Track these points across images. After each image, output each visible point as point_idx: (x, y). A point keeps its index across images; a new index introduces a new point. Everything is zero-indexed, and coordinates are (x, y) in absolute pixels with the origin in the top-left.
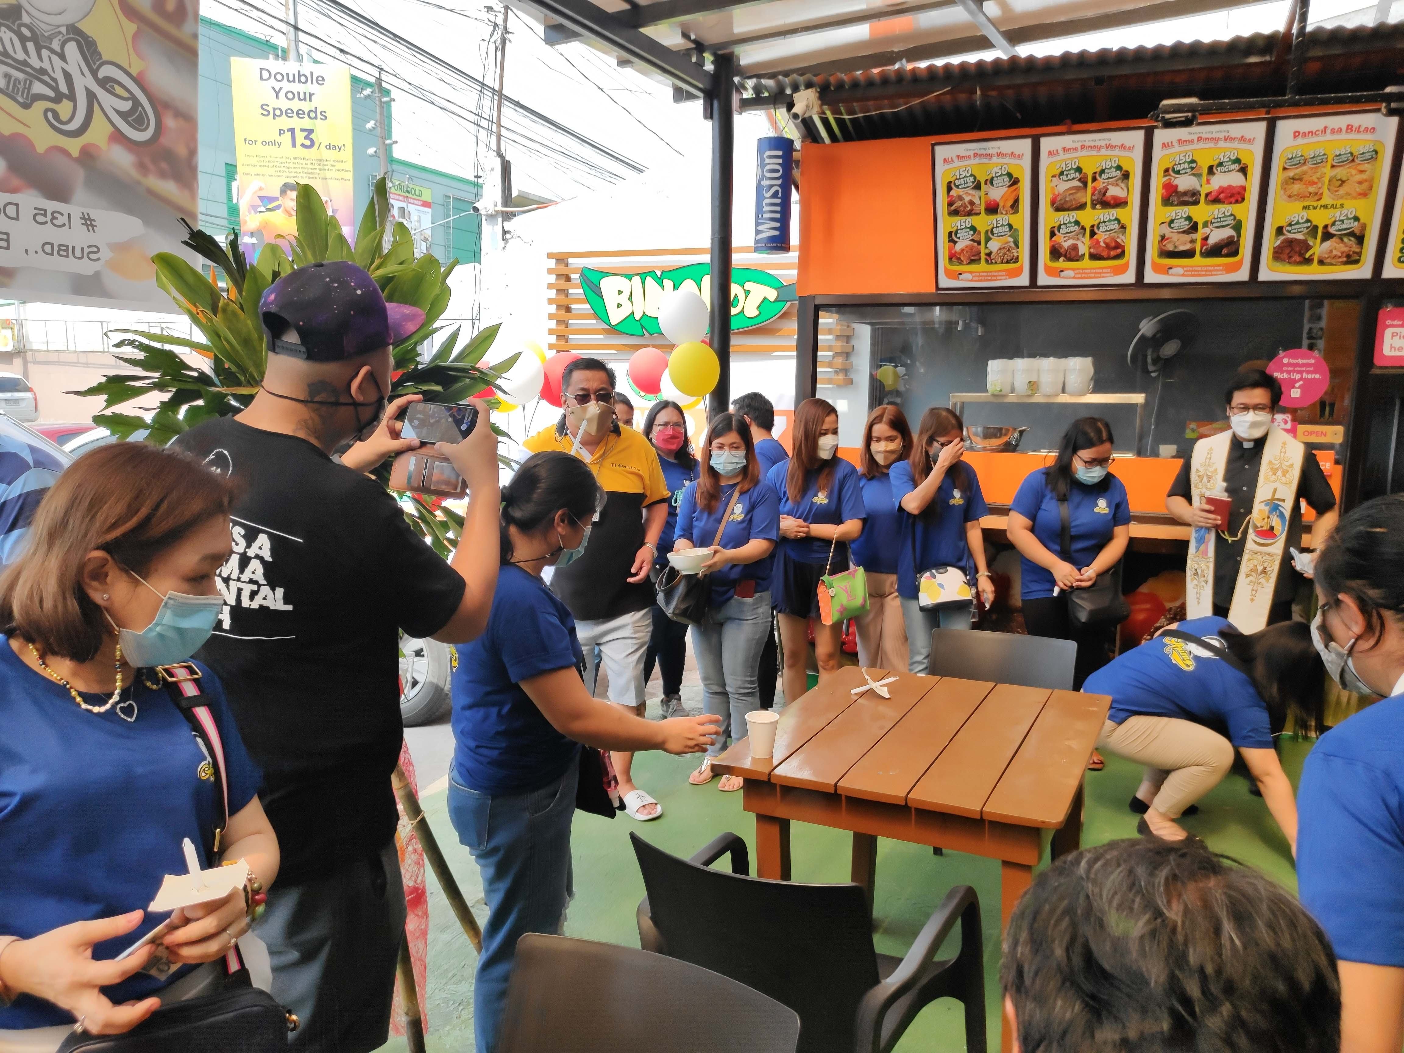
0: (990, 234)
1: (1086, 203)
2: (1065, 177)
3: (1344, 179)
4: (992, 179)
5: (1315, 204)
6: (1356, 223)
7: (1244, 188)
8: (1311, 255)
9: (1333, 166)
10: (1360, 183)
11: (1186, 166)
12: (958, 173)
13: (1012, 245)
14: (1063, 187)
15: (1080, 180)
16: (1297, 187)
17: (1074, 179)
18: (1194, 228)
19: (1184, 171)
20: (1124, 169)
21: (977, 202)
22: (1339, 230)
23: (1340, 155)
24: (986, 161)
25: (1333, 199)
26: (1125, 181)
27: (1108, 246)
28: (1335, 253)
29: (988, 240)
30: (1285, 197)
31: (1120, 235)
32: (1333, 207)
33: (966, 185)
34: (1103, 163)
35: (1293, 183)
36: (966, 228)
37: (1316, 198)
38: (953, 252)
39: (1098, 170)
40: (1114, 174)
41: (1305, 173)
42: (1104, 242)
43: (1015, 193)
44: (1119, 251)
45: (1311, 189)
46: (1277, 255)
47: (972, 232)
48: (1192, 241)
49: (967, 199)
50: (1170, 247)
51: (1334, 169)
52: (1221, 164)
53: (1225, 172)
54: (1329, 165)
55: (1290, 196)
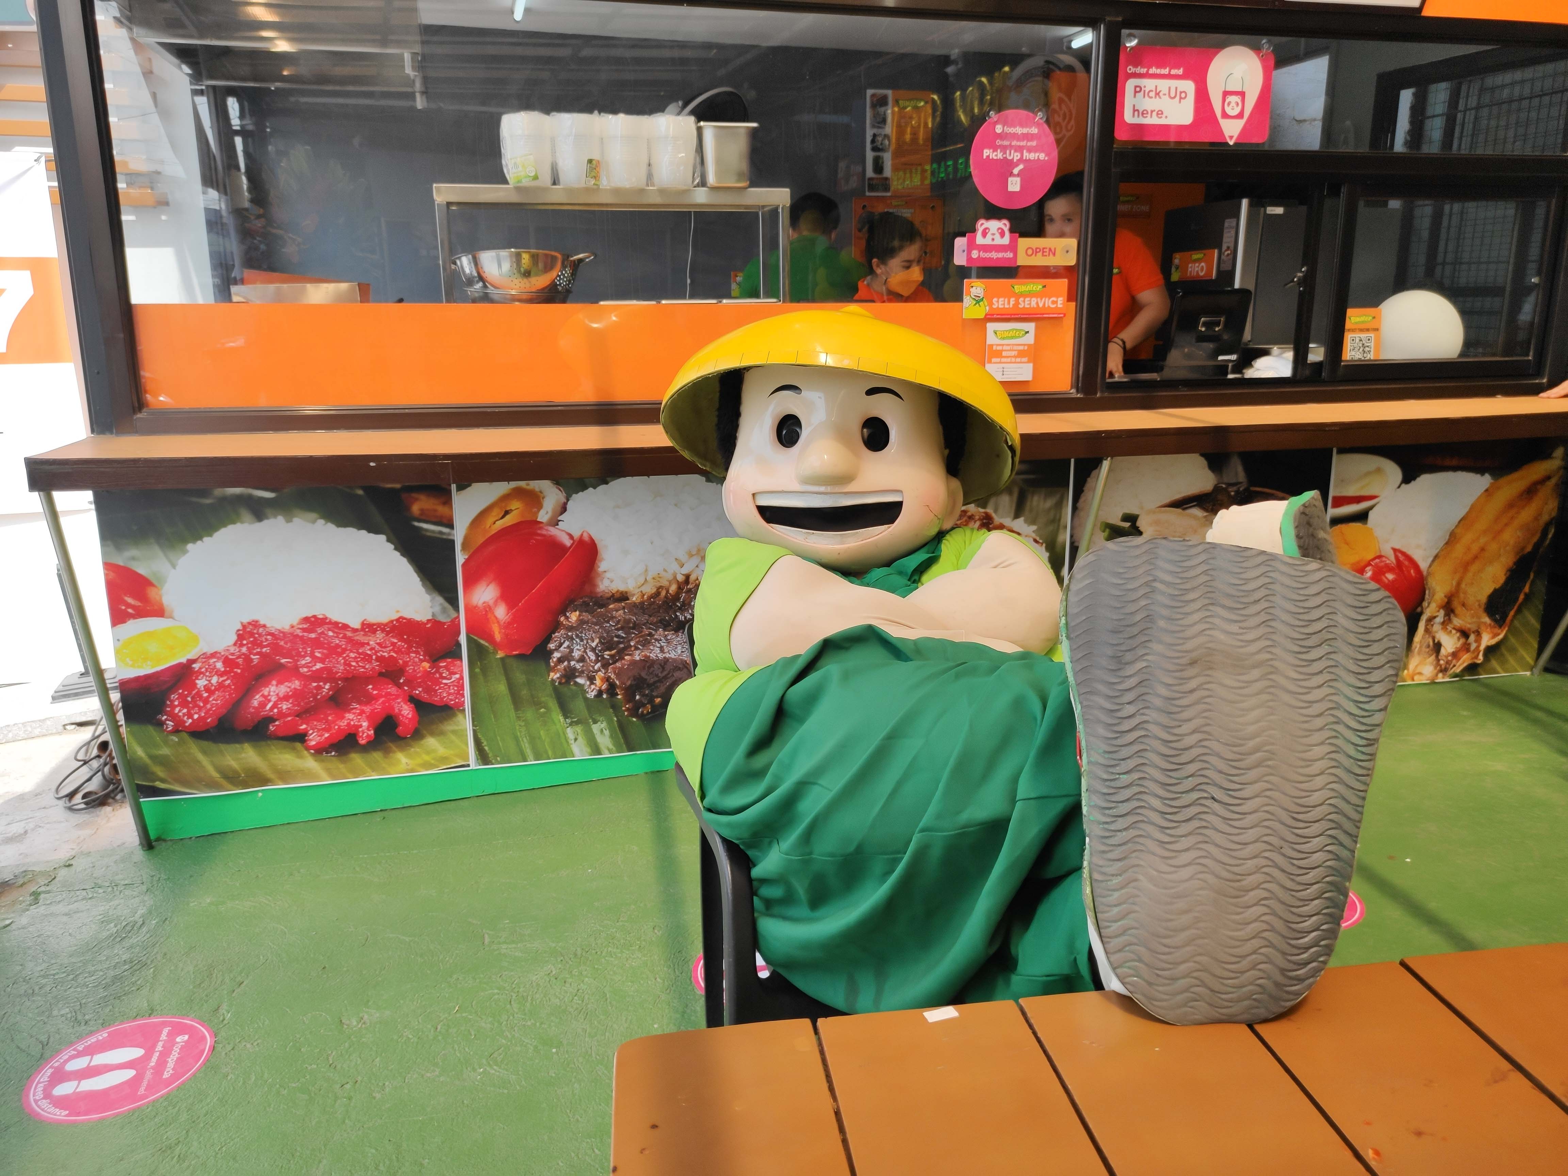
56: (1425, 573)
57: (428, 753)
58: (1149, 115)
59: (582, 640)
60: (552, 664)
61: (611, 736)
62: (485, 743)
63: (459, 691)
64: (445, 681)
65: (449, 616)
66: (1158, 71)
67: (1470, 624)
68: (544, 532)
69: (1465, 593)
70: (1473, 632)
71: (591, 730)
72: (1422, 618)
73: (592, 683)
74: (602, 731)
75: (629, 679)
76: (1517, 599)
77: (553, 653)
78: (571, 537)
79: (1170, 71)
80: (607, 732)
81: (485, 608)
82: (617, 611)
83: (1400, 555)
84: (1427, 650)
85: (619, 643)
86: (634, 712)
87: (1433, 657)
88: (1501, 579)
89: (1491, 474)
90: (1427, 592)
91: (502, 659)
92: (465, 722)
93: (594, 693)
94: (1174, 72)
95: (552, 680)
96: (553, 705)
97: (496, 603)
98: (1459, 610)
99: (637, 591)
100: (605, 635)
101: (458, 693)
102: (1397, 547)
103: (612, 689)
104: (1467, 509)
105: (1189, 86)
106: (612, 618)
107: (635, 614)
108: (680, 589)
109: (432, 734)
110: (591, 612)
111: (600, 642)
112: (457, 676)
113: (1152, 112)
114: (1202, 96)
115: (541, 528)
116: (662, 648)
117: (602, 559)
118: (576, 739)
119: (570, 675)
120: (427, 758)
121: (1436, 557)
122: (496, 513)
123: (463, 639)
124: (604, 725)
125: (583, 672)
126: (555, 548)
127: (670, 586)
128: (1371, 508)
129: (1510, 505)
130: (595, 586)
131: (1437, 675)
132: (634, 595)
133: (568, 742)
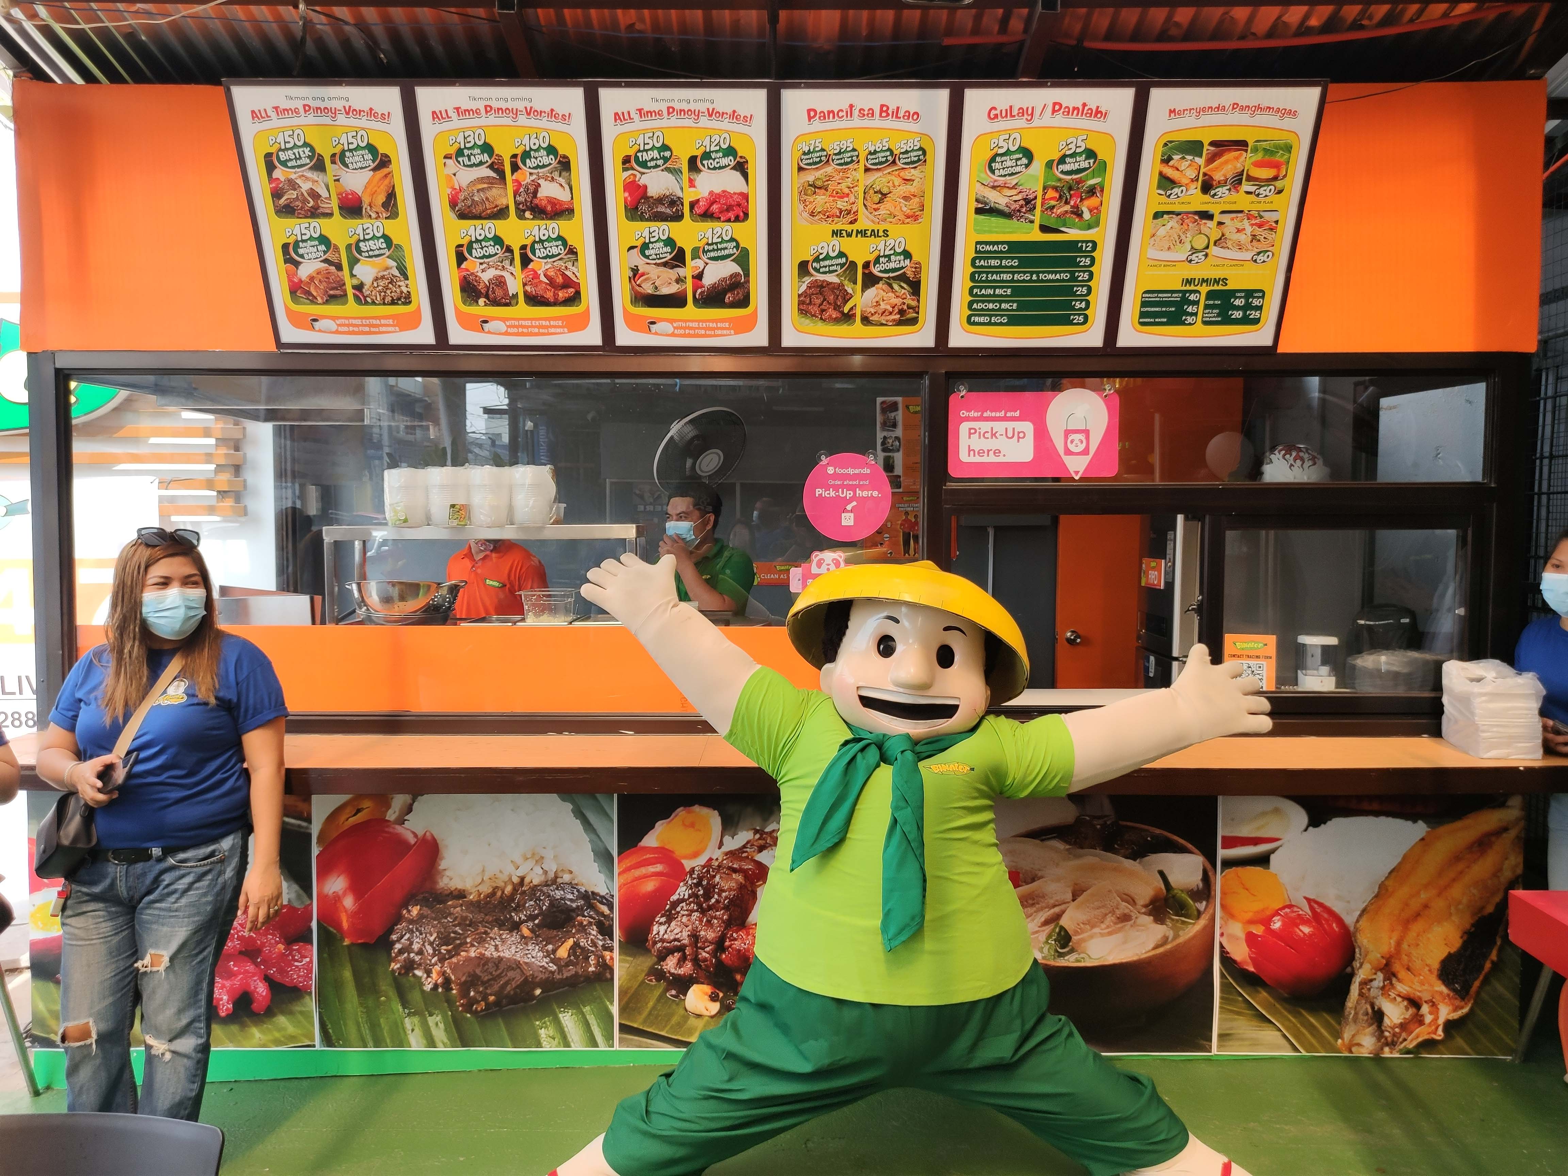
0: (355, 252)
1: (507, 207)
2: (466, 159)
3: (885, 191)
4: (343, 153)
5: (849, 228)
6: (907, 262)
7: (745, 197)
8: (852, 309)
9: (867, 170)
10: (906, 198)
11: (655, 154)
12: (280, 139)
13: (397, 273)
14: (466, 177)
15: (491, 167)
16: (820, 200)
17: (481, 163)
18: (679, 258)
19: (652, 164)
20: (561, 152)
21: (324, 193)
22: (885, 271)
23: (875, 152)
24: (327, 120)
25: (873, 222)
26: (564, 173)
27: (552, 281)
28: (883, 306)
29: (353, 262)
30: (806, 215)
31: (569, 265)
32: (874, 234)
33: (299, 163)
34: (526, 141)
35: (815, 193)
36: (311, 238)
37: (850, 218)
38: (296, 280)
39: (519, 151)
40: (546, 160)
41: (830, 178)
42: (546, 276)
43: (386, 182)
44: (571, 291)
45: (841, 204)
46: (804, 307)
47: (322, 248)
48: (679, 280)
49: (305, 186)
50: (648, 289)
51: (869, 174)
52: (707, 155)
53: (715, 168)
54: (862, 168)
55: (812, 214)
56: (1352, 929)
57: (279, 1030)
58: (986, 454)
59: (421, 934)
60: (393, 955)
61: (446, 1030)
62: (329, 1026)
63: (308, 974)
64: (296, 964)
65: (302, 902)
66: (993, 414)
67: (1420, 991)
68: (391, 830)
69: (1408, 955)
70: (1426, 1002)
71: (427, 1021)
72: (1354, 980)
73: (428, 976)
74: (437, 1024)
75: (464, 974)
76: (1482, 967)
77: (394, 944)
78: (415, 835)
79: (1005, 414)
80: (442, 1026)
81: (335, 897)
82: (455, 908)
83: (1316, 906)
84: (1366, 1018)
85: (455, 939)
86: (468, 1007)
87: (1374, 1027)
88: (1456, 943)
89: (1425, 822)
90: (1357, 950)
91: (348, 946)
92: (311, 1004)
93: (430, 986)
94: (1009, 414)
95: (393, 969)
96: (392, 993)
97: (345, 894)
98: (1402, 974)
99: (473, 890)
100: (442, 930)
101: (307, 976)
102: (1312, 897)
103: (447, 982)
104: (1399, 859)
105: (1027, 427)
106: (450, 914)
107: (472, 912)
108: (515, 890)
109: (283, 1013)
110: (431, 907)
111: (438, 937)
112: (308, 959)
113: (988, 451)
114: (1042, 435)
115: (388, 826)
116: (496, 947)
117: (441, 859)
118: (413, 1030)
119: (409, 966)
120: (277, 1035)
121: (1364, 911)
122: (349, 811)
123: (314, 925)
124: (439, 1018)
125: (420, 964)
126: (401, 846)
127: (505, 887)
128: (1273, 851)
129: (1457, 858)
130: (435, 883)
131: (1382, 1049)
132: (471, 893)
133: (405, 1032)
